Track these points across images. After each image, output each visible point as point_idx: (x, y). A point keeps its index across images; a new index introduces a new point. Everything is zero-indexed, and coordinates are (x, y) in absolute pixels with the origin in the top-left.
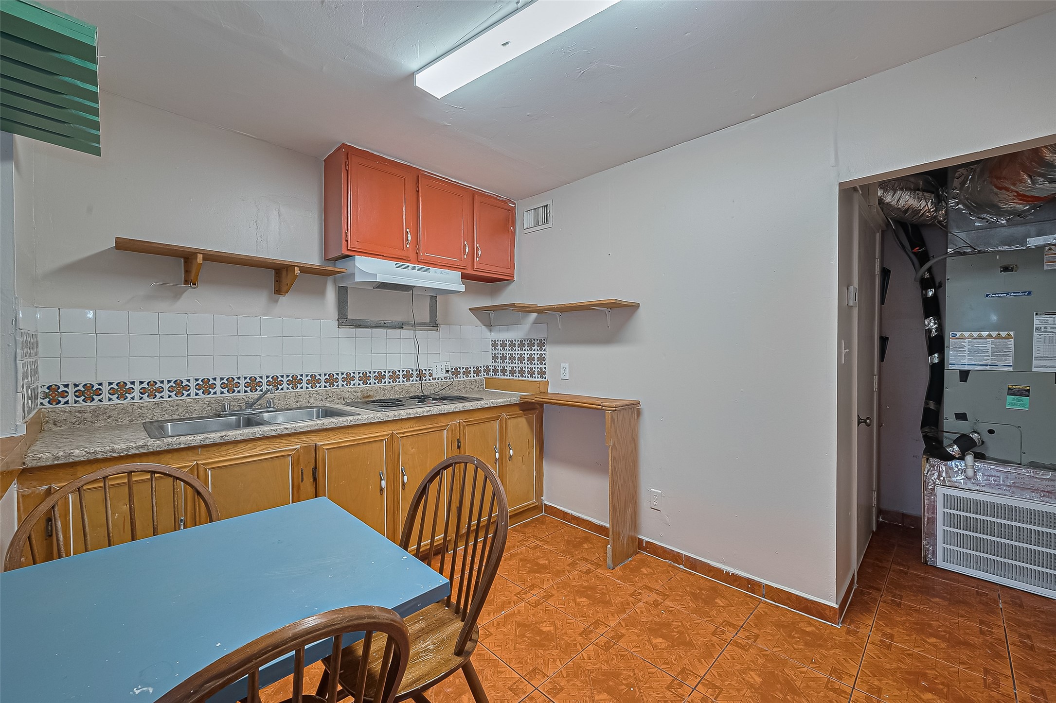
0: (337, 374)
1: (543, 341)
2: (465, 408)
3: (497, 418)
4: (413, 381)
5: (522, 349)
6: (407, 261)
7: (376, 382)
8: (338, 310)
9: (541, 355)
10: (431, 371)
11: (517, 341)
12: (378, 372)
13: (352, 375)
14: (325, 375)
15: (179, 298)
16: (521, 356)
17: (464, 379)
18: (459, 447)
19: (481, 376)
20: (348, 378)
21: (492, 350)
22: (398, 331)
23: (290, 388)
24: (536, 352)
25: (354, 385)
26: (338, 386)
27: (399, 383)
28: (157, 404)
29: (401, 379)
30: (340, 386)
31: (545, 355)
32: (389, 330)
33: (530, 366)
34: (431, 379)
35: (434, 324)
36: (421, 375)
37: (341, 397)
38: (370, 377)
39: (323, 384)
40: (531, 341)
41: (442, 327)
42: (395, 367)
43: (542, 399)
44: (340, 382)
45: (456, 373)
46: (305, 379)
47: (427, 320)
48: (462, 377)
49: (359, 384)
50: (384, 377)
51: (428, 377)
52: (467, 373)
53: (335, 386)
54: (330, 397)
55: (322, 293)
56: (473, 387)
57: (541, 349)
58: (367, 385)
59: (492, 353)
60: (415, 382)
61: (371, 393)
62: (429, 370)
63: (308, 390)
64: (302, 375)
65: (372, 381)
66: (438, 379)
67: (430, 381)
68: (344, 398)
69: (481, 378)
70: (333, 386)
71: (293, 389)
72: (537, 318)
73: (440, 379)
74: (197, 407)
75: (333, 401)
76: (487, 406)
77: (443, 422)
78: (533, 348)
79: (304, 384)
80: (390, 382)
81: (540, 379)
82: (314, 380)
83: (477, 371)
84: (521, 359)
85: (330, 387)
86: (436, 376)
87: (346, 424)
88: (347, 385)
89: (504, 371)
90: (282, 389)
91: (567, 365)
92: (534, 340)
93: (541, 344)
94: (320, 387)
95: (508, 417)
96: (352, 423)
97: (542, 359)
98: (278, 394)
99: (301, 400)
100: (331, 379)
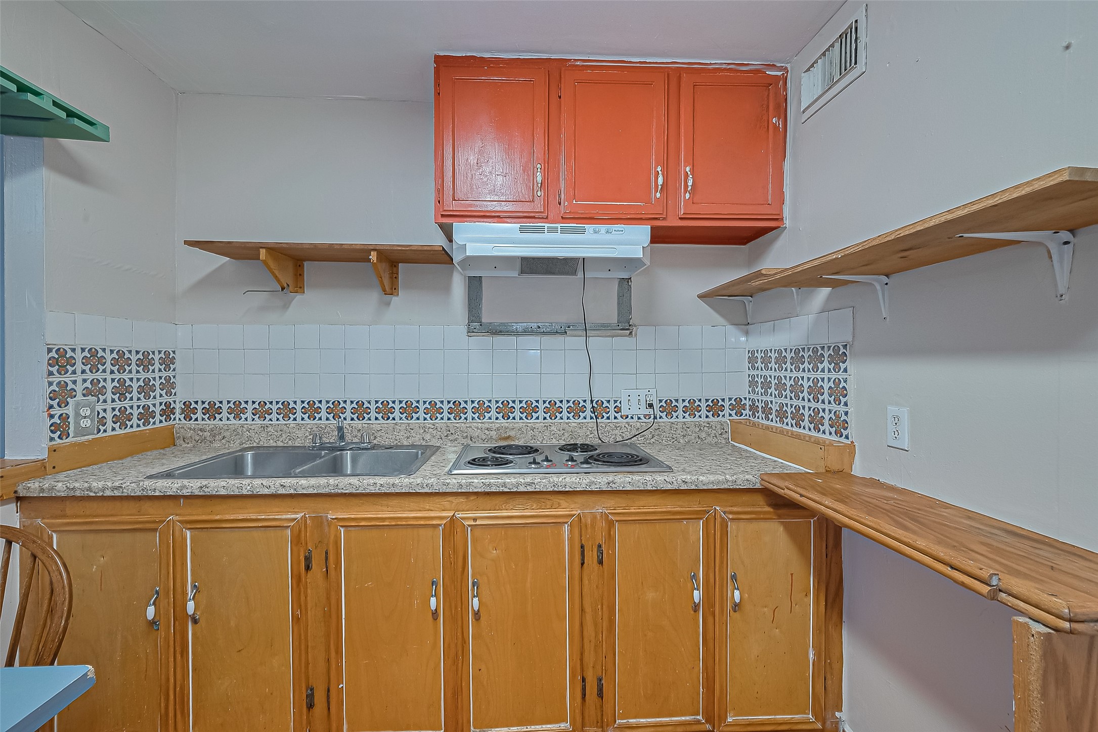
0: (466, 402)
1: (842, 350)
2: (613, 486)
3: (696, 516)
4: (585, 418)
5: (797, 369)
6: (542, 220)
7: (523, 416)
8: (469, 311)
9: (837, 382)
10: (618, 404)
11: (788, 351)
12: (527, 401)
13: (487, 404)
14: (449, 402)
15: (288, 308)
16: (796, 384)
17: (684, 420)
18: (601, 562)
19: (723, 416)
20: (481, 409)
21: (749, 369)
22: (560, 338)
23: (404, 418)
24: (826, 375)
25: (490, 418)
26: (466, 419)
27: (562, 421)
28: (264, 427)
29: (565, 414)
30: (470, 419)
31: (845, 381)
32: (545, 338)
33: (813, 405)
34: (619, 417)
35: (625, 326)
36: (598, 409)
37: (467, 436)
38: (514, 408)
39: (446, 414)
40: (815, 351)
41: (640, 331)
42: (555, 395)
43: (801, 495)
44: (470, 414)
45: (669, 408)
46: (422, 407)
47: (614, 320)
48: (680, 417)
49: (497, 418)
50: (535, 409)
51: (612, 414)
52: (692, 408)
53: (463, 418)
54: (452, 434)
55: (447, 288)
56: (703, 435)
57: (837, 368)
58: (509, 421)
59: (749, 375)
60: (588, 420)
61: (512, 433)
62: (615, 401)
63: (426, 422)
64: (418, 402)
65: (517, 414)
66: (632, 418)
67: (616, 421)
68: (471, 438)
69: (723, 419)
70: (459, 419)
71: (407, 419)
72: (829, 298)
73: (636, 418)
74: (300, 434)
75: (456, 440)
76: (669, 487)
77: (565, 508)
78: (821, 366)
79: (421, 414)
80: (545, 418)
81: (834, 438)
82: (433, 409)
83: (715, 407)
84: (796, 389)
85: (455, 419)
86: (630, 413)
87: (372, 489)
88: (480, 419)
89: (767, 411)
90: (394, 419)
91: (904, 413)
92: (823, 348)
93: (839, 356)
94: (442, 419)
95: (731, 517)
96: (384, 490)
97: (839, 393)
98: (386, 425)
99: (414, 435)
100: (457, 409)
